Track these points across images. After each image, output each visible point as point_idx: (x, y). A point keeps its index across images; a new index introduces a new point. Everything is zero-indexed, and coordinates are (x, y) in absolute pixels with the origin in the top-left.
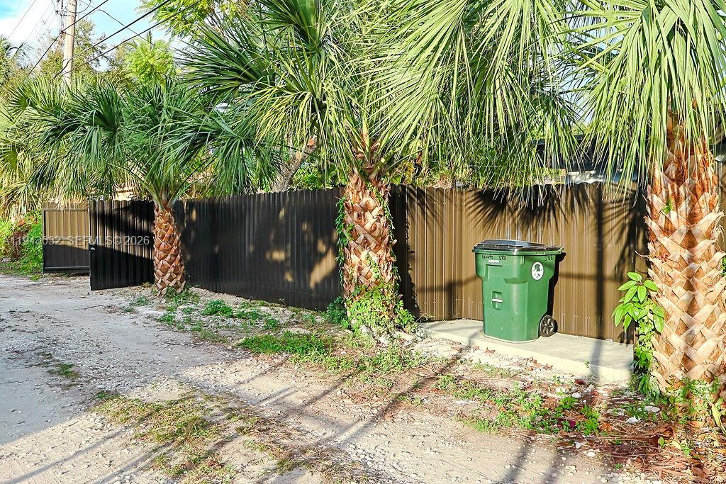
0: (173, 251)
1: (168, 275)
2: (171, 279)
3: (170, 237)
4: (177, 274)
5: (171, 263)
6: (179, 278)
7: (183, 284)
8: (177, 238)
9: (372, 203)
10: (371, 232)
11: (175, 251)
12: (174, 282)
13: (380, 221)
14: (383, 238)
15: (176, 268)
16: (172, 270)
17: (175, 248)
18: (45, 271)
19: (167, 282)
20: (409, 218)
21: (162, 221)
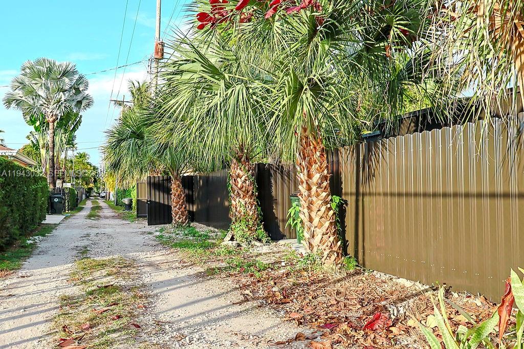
0: (180, 203)
1: (178, 216)
2: (179, 218)
3: (178, 195)
4: (183, 215)
5: (179, 209)
6: (184, 218)
7: (187, 221)
8: (183, 195)
9: (241, 173)
10: (240, 189)
11: (182, 203)
12: (181, 220)
13: (246, 183)
14: (248, 192)
15: (182, 212)
16: (180, 213)
17: (181, 201)
18: (138, 217)
19: (178, 220)
20: (273, 181)
21: (175, 186)
